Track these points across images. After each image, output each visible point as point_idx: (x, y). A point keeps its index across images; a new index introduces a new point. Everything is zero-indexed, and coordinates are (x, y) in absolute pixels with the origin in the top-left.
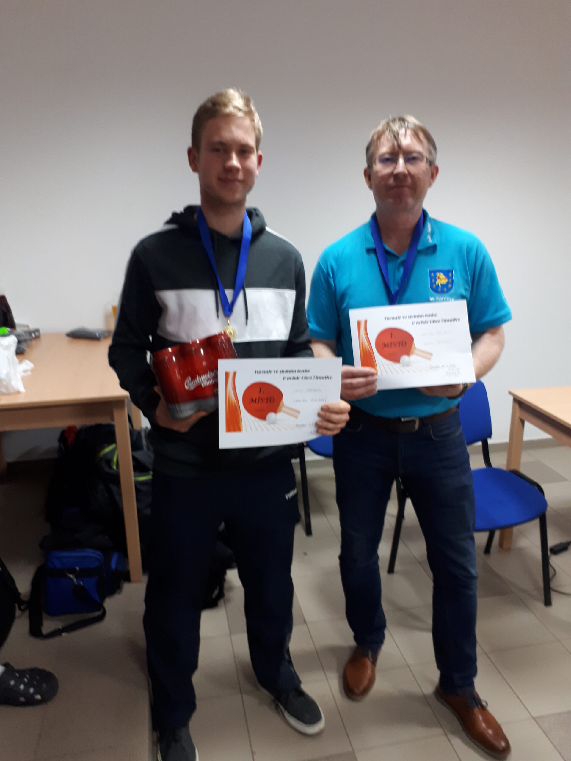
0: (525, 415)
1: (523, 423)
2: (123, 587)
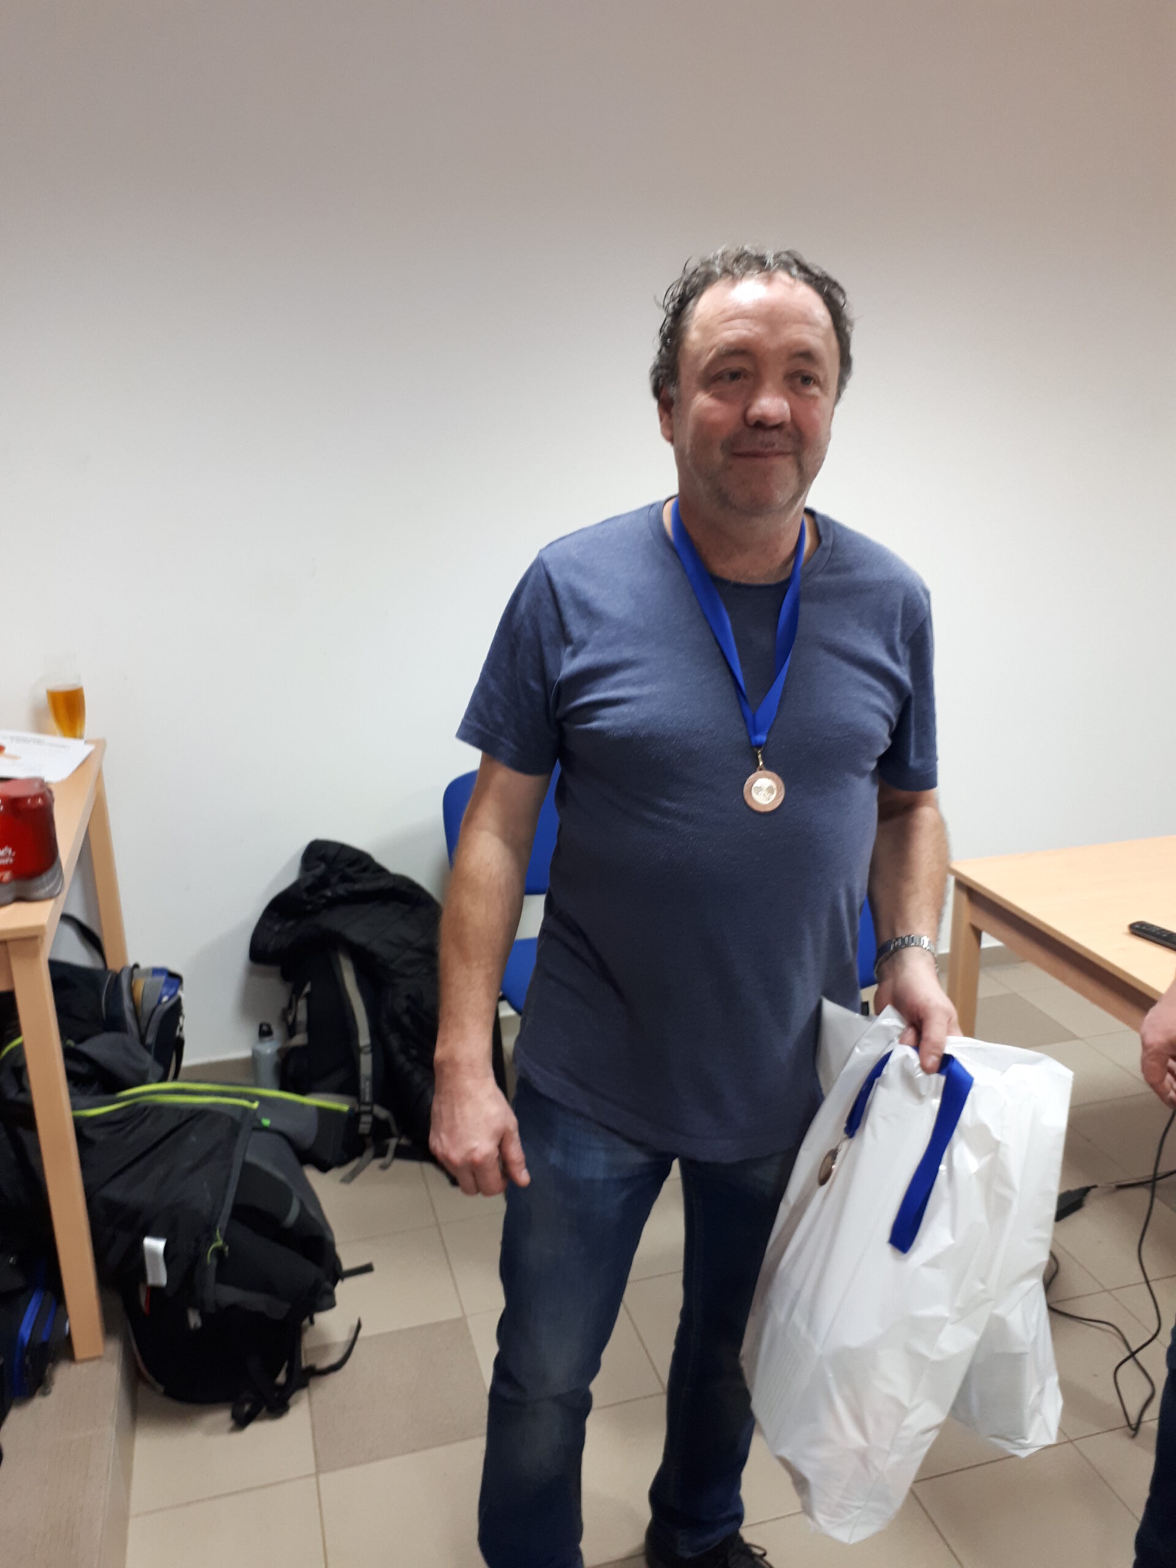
0: (983, 920)
1: (978, 934)
2: (51, 1379)
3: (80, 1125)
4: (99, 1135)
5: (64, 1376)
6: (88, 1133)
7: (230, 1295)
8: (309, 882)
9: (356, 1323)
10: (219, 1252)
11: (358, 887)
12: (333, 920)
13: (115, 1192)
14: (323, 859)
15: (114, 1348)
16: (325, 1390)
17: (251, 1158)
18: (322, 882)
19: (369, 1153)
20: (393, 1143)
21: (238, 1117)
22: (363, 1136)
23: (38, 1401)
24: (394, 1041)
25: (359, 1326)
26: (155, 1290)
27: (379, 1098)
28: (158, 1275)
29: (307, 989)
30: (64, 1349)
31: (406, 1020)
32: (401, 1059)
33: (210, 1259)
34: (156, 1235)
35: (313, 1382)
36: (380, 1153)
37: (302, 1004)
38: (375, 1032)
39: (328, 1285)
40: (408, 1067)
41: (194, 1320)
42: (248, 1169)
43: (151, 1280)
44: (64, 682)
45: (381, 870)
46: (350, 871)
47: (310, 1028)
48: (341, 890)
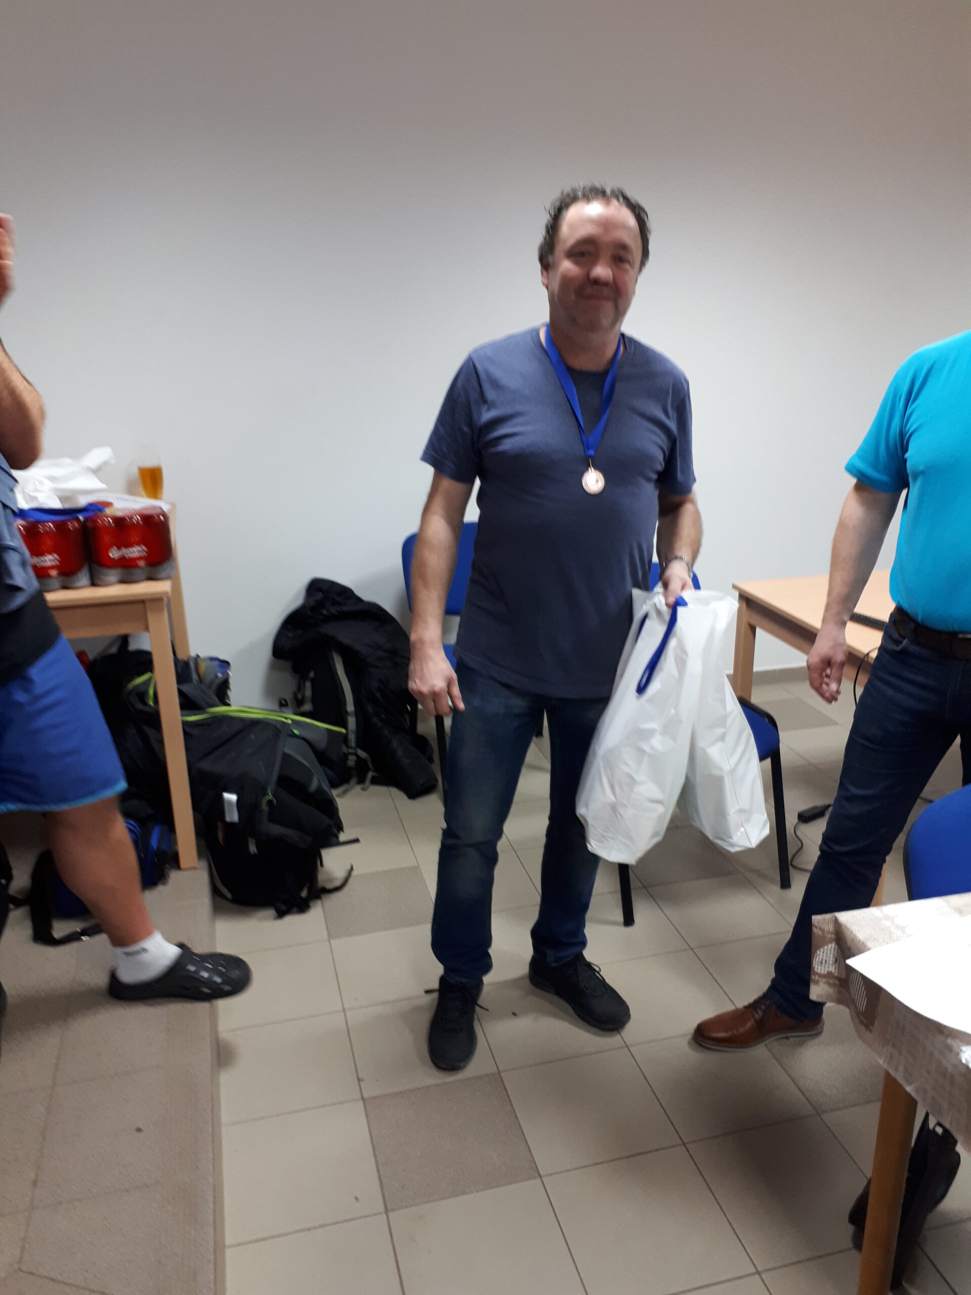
0: (756, 619)
1: (753, 629)
2: (169, 876)
3: (185, 724)
4: (195, 732)
5: (174, 876)
6: (188, 730)
7: (276, 830)
8: (312, 603)
9: (349, 867)
10: (270, 802)
11: (345, 608)
12: (330, 629)
13: (205, 765)
14: (320, 590)
15: (204, 865)
16: (332, 901)
17: (287, 751)
18: (320, 605)
19: (354, 781)
20: (370, 774)
21: (278, 726)
22: (351, 768)
23: (160, 888)
24: (370, 709)
25: (352, 869)
26: (232, 825)
27: (360, 745)
28: (233, 816)
29: (312, 674)
30: (174, 861)
31: (378, 695)
32: (375, 720)
33: (264, 807)
34: (230, 791)
35: (324, 897)
36: (361, 781)
37: (308, 685)
38: (357, 702)
39: (335, 831)
40: (380, 724)
41: (253, 849)
42: (286, 757)
43: (228, 819)
44: (149, 462)
45: (359, 600)
46: (339, 599)
47: (314, 701)
48: (333, 610)
